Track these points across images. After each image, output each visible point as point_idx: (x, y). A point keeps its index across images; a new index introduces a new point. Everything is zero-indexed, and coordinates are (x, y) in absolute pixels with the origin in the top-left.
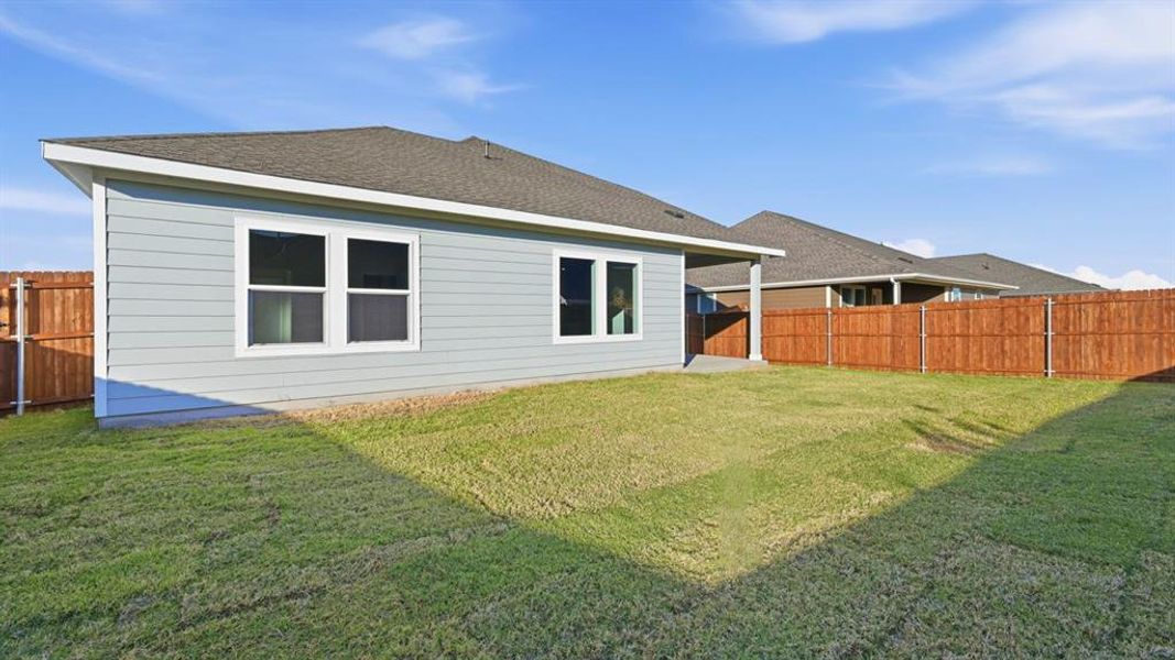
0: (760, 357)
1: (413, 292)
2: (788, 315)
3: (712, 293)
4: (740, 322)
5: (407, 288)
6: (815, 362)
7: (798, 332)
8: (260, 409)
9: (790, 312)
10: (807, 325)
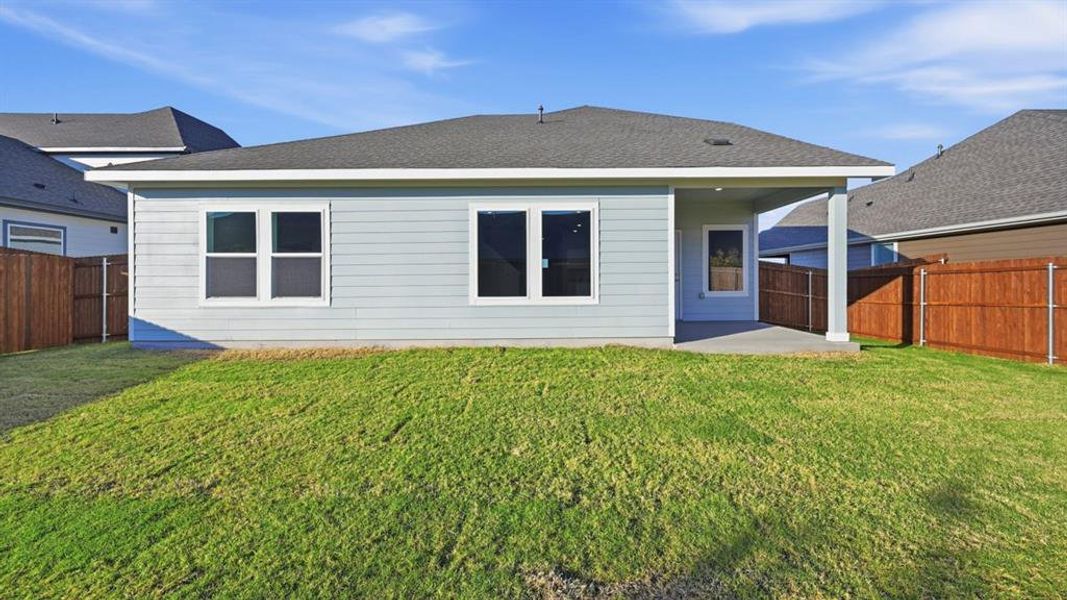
0: (846, 337)
1: (324, 254)
2: (970, 272)
3: (891, 241)
4: (893, 283)
5: (320, 251)
6: (1024, 354)
7: (988, 300)
8: (215, 346)
9: (973, 267)
10: (1005, 288)
